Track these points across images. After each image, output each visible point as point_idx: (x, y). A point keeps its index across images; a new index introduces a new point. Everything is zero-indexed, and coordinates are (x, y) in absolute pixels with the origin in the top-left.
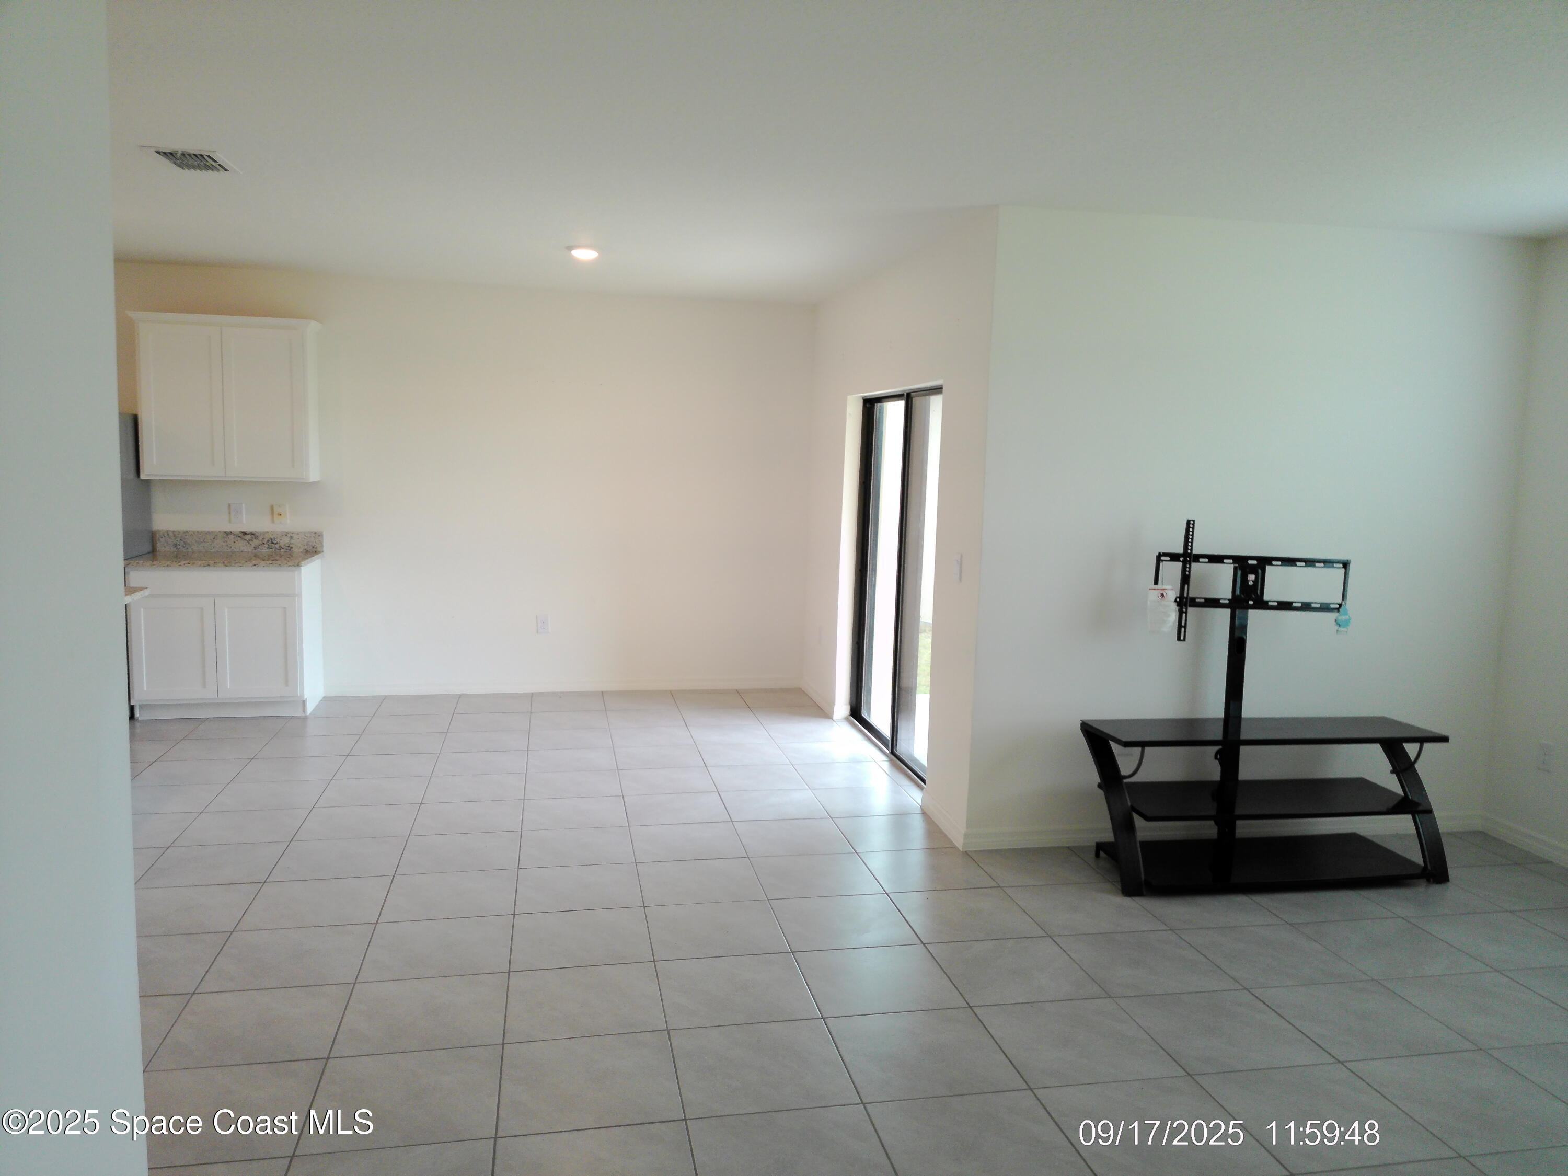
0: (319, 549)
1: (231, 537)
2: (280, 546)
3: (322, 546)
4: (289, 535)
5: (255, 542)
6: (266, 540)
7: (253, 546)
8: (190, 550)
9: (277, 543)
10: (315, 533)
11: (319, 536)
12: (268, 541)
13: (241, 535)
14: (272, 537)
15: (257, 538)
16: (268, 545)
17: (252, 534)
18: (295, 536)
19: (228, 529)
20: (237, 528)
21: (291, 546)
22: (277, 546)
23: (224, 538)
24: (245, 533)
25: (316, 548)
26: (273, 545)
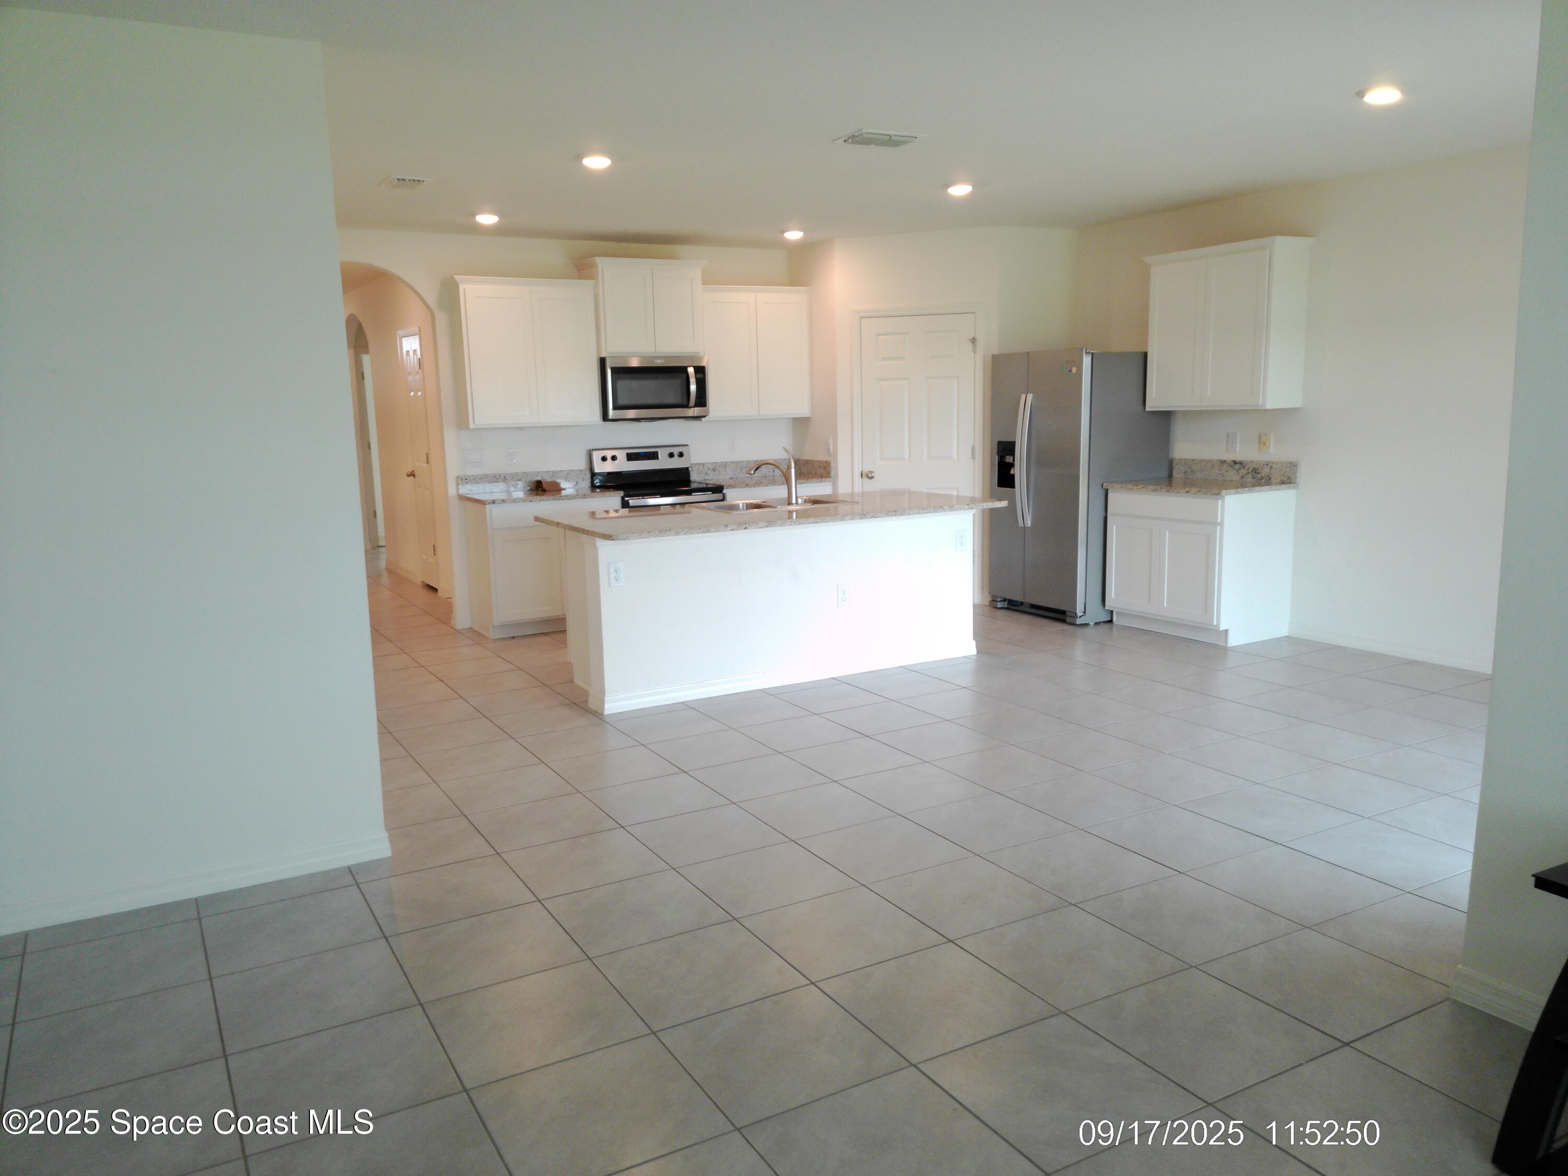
0: (1293, 481)
1: (1225, 465)
2: (1261, 476)
3: (1296, 478)
4: (1269, 465)
5: (1243, 472)
6: (1251, 470)
7: (1241, 475)
8: (1195, 477)
9: (1259, 473)
10: (1291, 463)
11: (1294, 466)
12: (1253, 470)
13: (1232, 464)
14: (1256, 467)
15: (1244, 467)
16: (1252, 475)
17: (1241, 463)
18: (1275, 466)
19: (1224, 458)
20: (1230, 457)
21: (1270, 476)
22: (1259, 475)
23: (1219, 466)
24: (1235, 462)
25: (1291, 479)
26: (1256, 474)
